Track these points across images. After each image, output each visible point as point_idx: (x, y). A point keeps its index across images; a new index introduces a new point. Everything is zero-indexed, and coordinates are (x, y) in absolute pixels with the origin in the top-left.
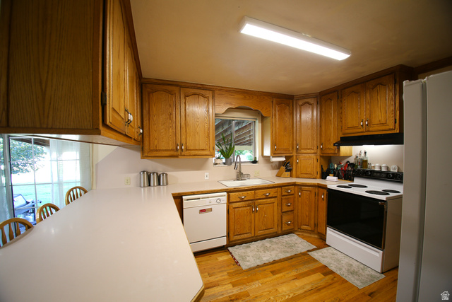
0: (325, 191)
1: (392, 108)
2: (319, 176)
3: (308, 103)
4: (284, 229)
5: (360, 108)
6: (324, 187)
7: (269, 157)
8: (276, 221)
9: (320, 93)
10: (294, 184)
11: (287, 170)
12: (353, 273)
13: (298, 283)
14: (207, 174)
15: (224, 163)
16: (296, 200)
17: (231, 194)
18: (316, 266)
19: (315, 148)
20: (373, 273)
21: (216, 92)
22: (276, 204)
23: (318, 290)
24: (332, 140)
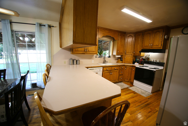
0: (135, 68)
1: (161, 40)
2: (132, 63)
3: (131, 36)
4: (119, 81)
5: (150, 39)
6: (135, 67)
7: (115, 55)
8: (117, 78)
9: (136, 32)
10: (124, 65)
11: (121, 60)
12: (143, 93)
13: (127, 96)
14: (93, 61)
15: (99, 57)
16: (124, 71)
17: (104, 68)
18: (131, 91)
19: (132, 53)
20: (149, 93)
21: (99, 29)
22: (118, 72)
23: (133, 97)
24: (138, 50)
